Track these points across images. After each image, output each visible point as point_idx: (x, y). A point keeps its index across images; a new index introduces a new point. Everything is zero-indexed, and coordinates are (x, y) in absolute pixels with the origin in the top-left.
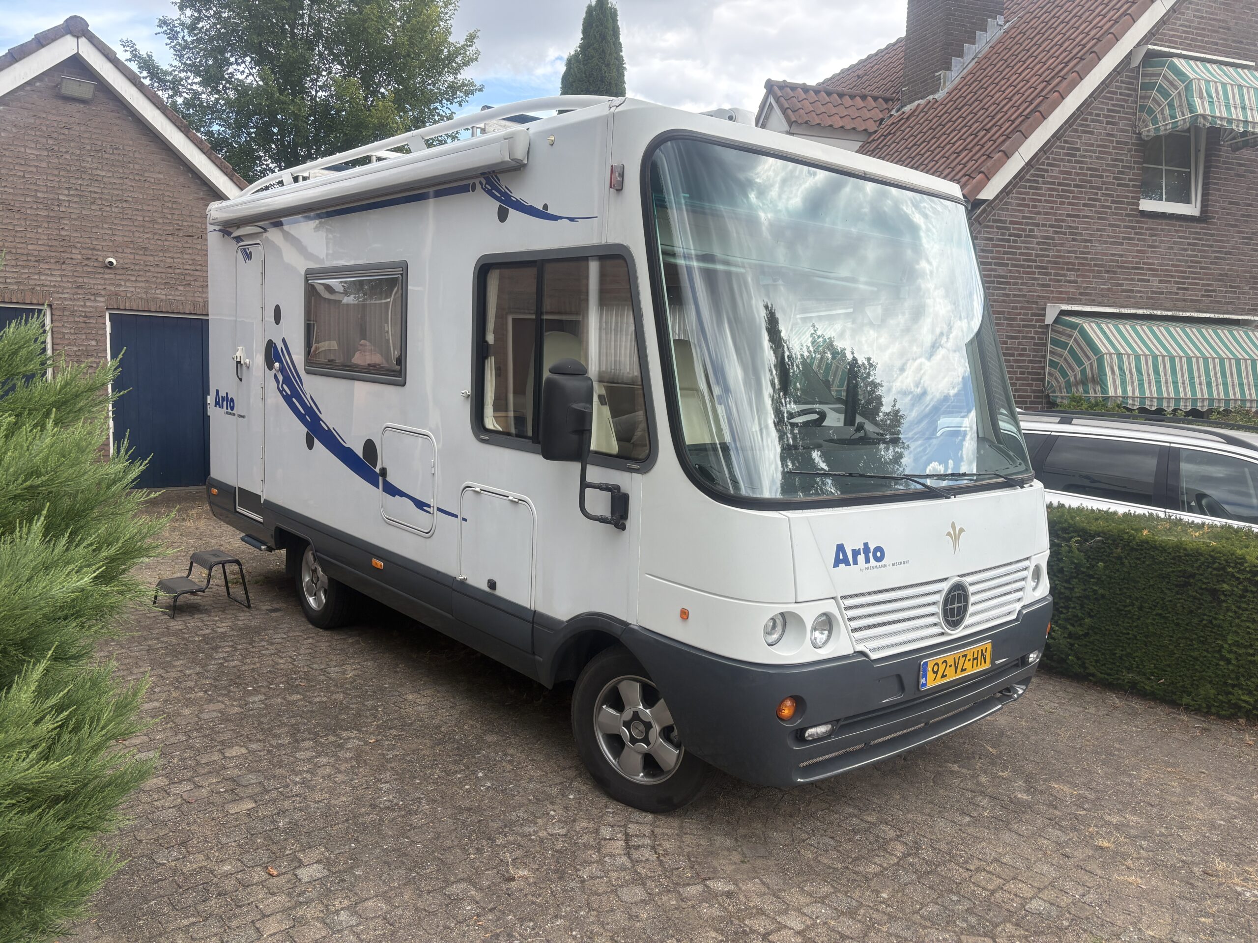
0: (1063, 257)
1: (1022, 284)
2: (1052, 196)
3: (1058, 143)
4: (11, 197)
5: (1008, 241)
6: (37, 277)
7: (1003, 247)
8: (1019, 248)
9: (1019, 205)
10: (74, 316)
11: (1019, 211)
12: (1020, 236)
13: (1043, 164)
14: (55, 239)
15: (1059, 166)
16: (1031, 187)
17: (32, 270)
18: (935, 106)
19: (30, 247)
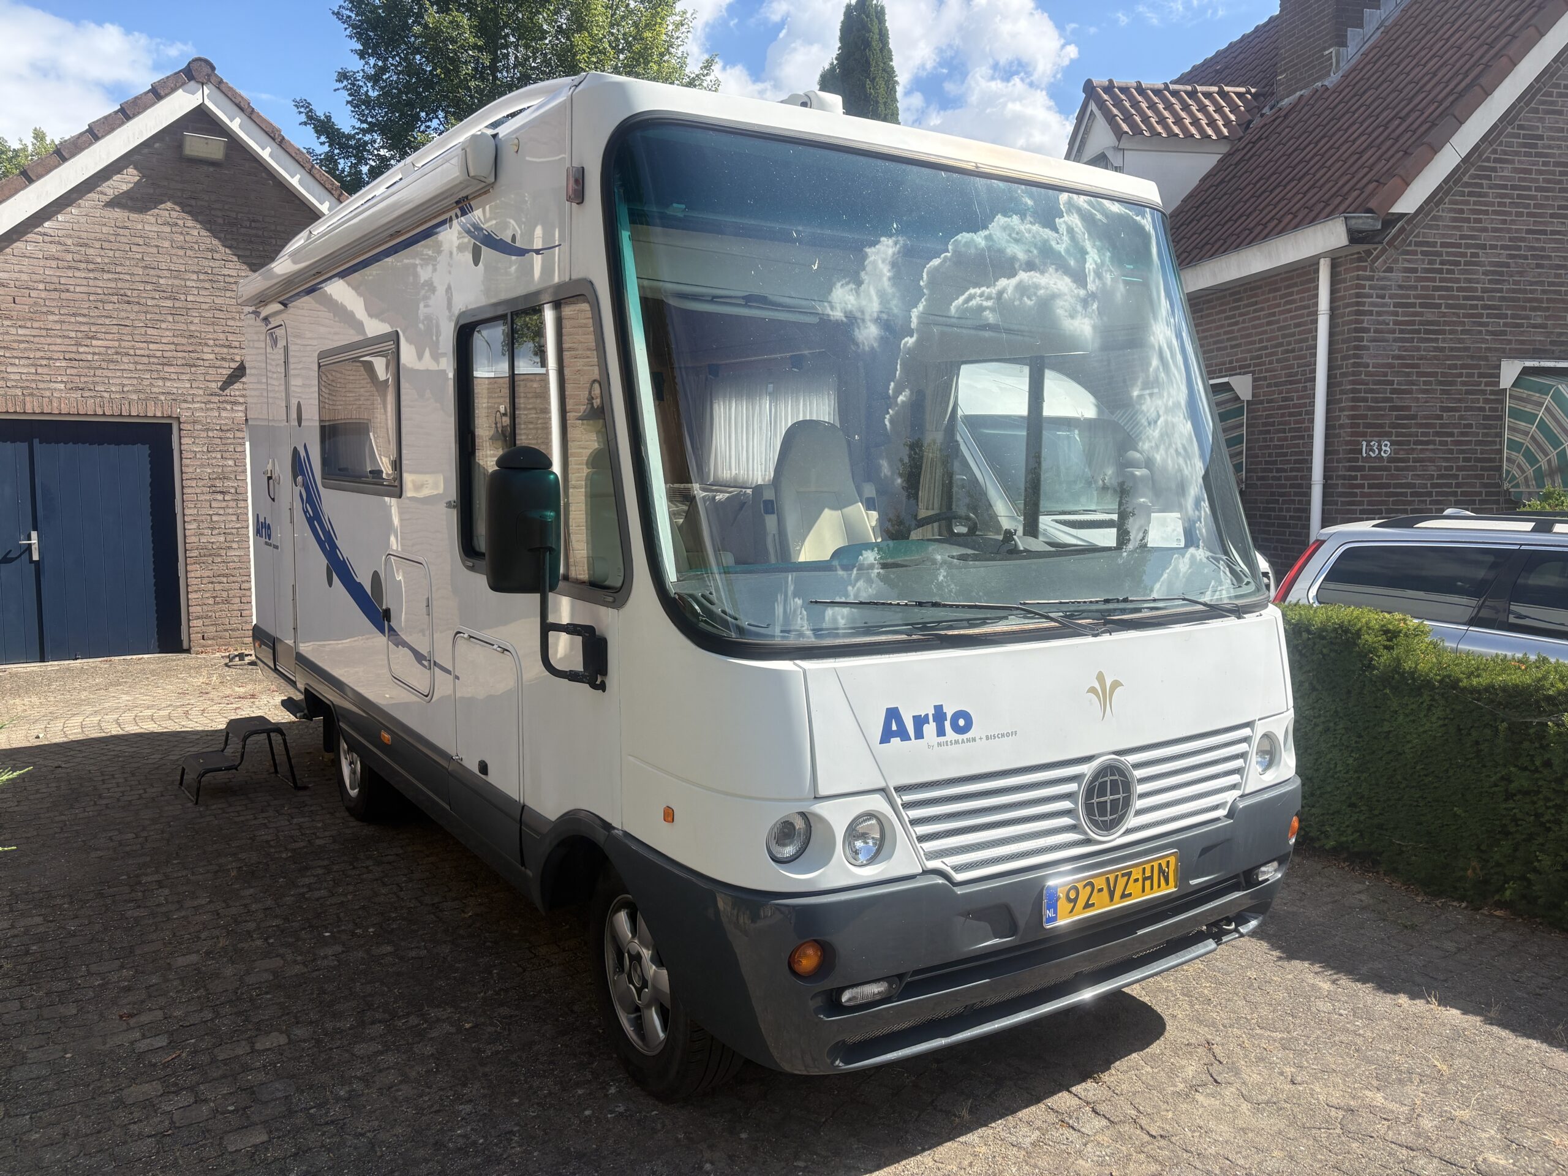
0: (1525, 291)
1: (1463, 332)
2: (1504, 204)
3: (1509, 129)
4: (127, 285)
5: (1440, 271)
6: (160, 383)
7: (1434, 280)
8: (1458, 281)
9: (1455, 220)
10: (208, 430)
11: (1455, 228)
12: (1458, 263)
13: (1488, 160)
14: (182, 336)
15: (1512, 162)
16: (1470, 194)
17: (155, 375)
18: (1325, 96)
19: (152, 346)
